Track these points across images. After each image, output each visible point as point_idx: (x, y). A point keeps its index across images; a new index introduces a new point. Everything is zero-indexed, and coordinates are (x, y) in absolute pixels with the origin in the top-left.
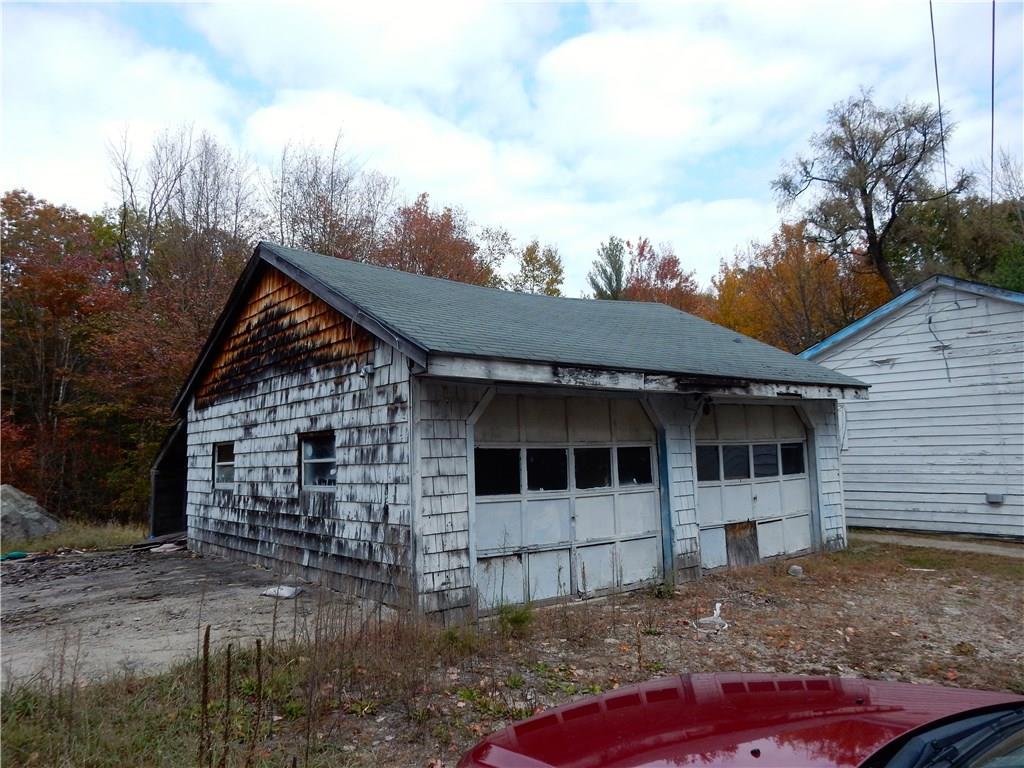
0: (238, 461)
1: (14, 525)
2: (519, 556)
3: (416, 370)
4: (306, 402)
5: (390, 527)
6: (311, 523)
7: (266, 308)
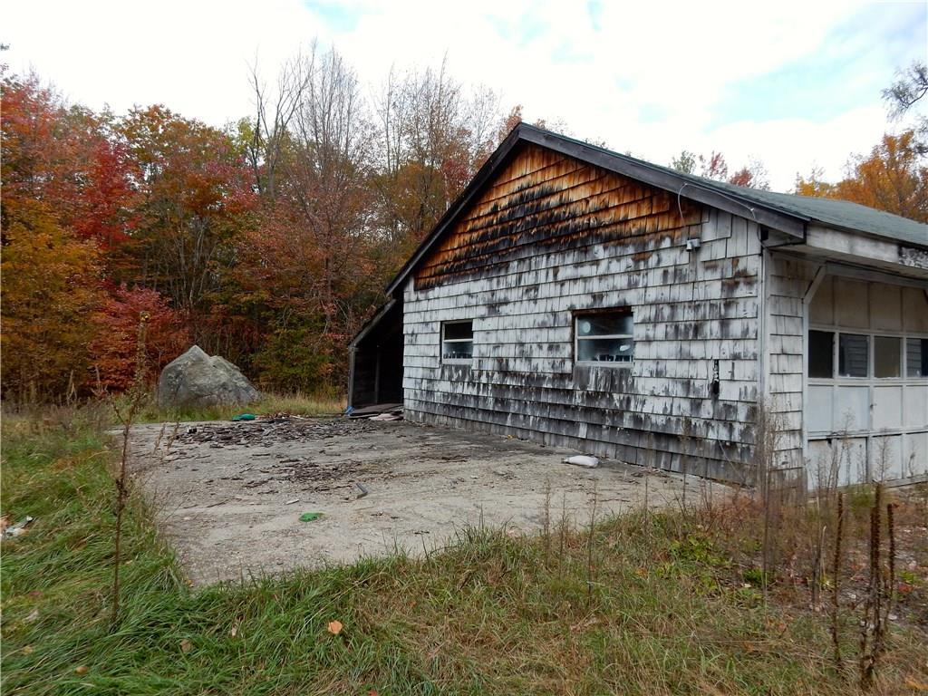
0: (476, 338)
1: (230, 391)
2: (829, 441)
3: (771, 242)
4: (585, 279)
5: (721, 404)
6: (590, 397)
7: (521, 189)
